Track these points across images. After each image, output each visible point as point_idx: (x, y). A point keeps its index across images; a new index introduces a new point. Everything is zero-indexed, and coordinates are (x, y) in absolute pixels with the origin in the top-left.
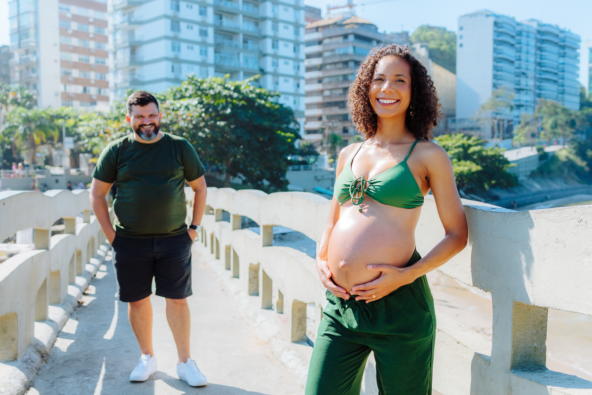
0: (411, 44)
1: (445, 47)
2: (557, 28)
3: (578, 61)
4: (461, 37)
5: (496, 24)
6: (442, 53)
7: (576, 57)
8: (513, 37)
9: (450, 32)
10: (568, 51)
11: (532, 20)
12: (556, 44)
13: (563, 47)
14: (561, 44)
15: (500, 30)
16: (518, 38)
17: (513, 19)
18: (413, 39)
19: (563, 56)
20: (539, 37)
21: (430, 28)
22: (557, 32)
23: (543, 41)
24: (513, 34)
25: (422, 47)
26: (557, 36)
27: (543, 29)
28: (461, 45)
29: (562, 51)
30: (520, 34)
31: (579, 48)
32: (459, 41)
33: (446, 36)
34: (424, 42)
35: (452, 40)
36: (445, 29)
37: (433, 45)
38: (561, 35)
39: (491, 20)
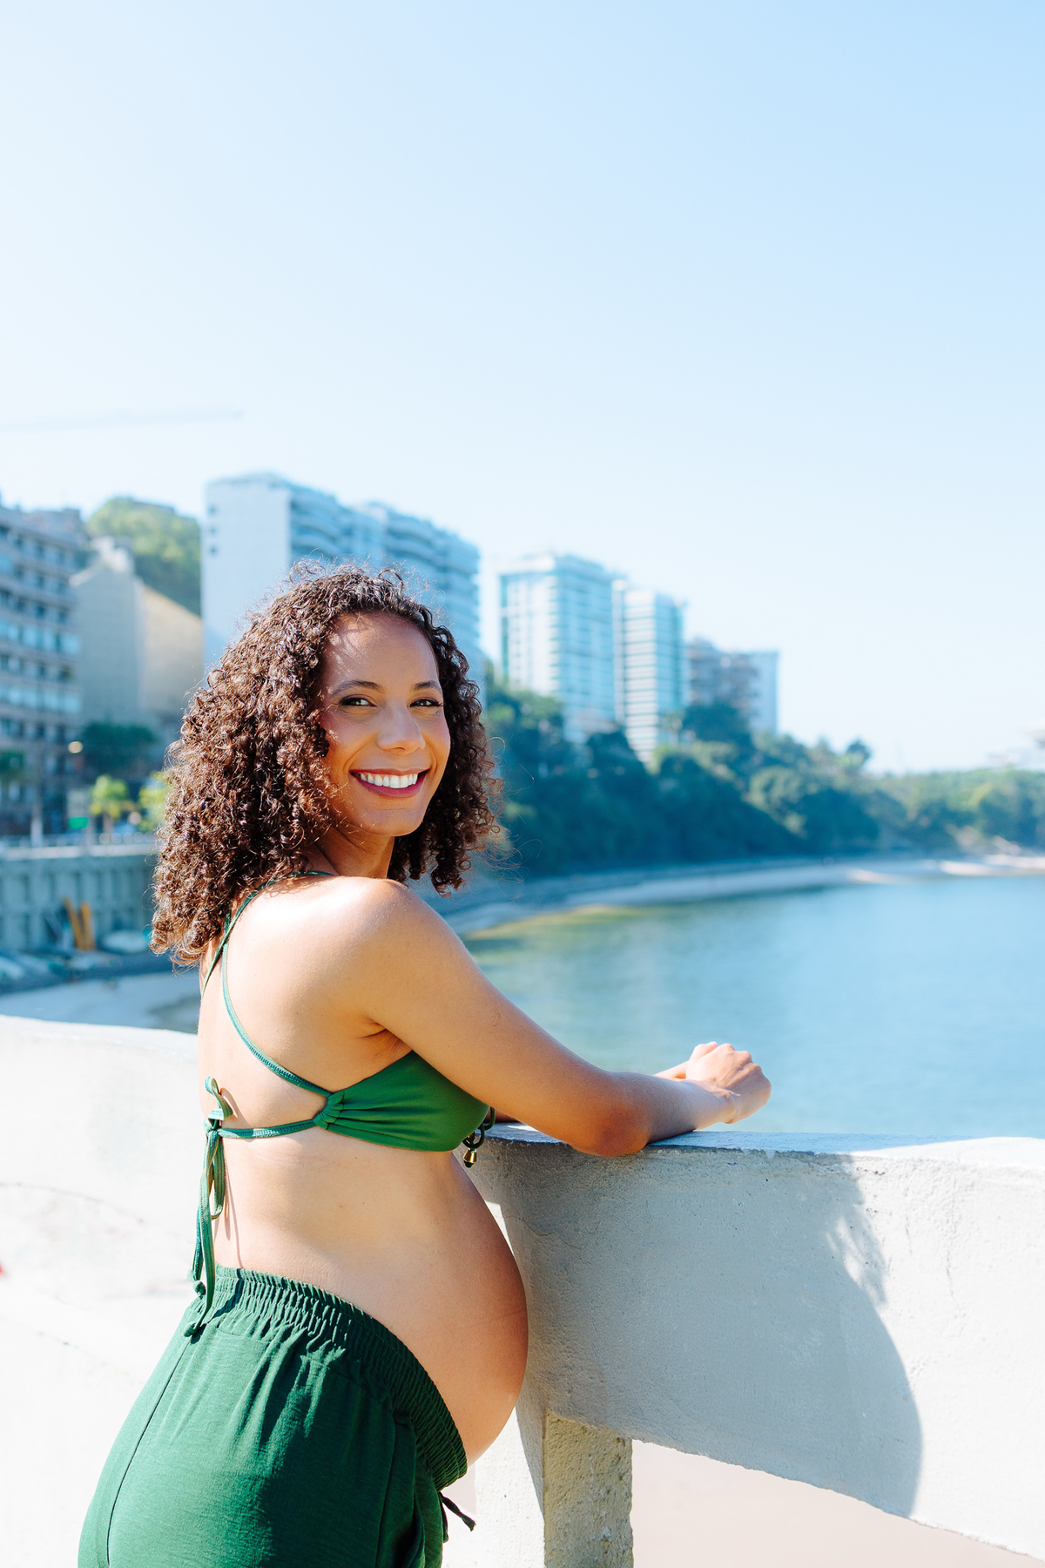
0: (89, 538)
1: (173, 552)
2: (428, 525)
3: (476, 603)
4: (213, 531)
5: (294, 507)
6: (168, 566)
7: (471, 593)
8: (333, 539)
9: (185, 519)
10: (456, 580)
11: (374, 504)
12: (428, 562)
13: (444, 569)
14: (440, 561)
15: (306, 521)
16: (345, 542)
17: (332, 499)
18: (93, 528)
19: (445, 587)
20: (392, 542)
21: (134, 504)
22: (428, 534)
23: (401, 554)
24: (334, 531)
25: (117, 546)
26: (428, 543)
27: (401, 526)
28: (213, 551)
29: (442, 578)
30: (349, 532)
31: (475, 572)
32: (207, 541)
33: (177, 526)
34: (122, 537)
35: (190, 535)
36: (170, 512)
37: (143, 545)
38: (440, 543)
39: (282, 498)
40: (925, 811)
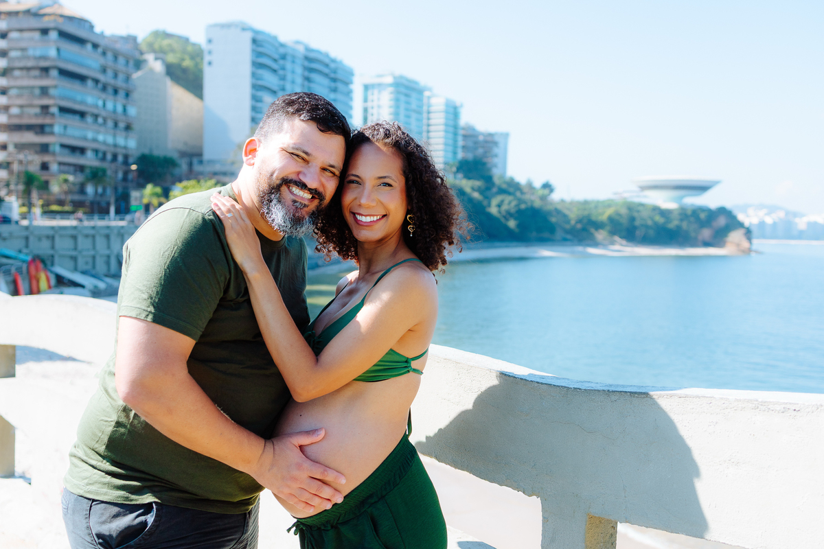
0: (142, 53)
1: (187, 63)
2: (327, 55)
3: (351, 99)
4: (210, 52)
5: (254, 41)
6: (185, 71)
7: (349, 94)
8: (275, 60)
9: (194, 45)
10: (340, 86)
11: (298, 42)
12: (326, 75)
13: (334, 80)
14: (332, 75)
15: (260, 49)
16: (281, 62)
17: (275, 38)
18: (144, 47)
19: (335, 90)
20: (306, 64)
21: (167, 35)
22: (327, 61)
23: (311, 70)
24: (276, 56)
25: (156, 59)
26: (327, 65)
27: (312, 55)
28: (210, 63)
29: (333, 85)
30: (284, 57)
31: (351, 82)
32: (207, 58)
33: (190, 48)
34: (160, 53)
35: (197, 54)
36: (187, 40)
37: (171, 58)
38: (333, 65)
39: (248, 36)
40: (579, 221)
